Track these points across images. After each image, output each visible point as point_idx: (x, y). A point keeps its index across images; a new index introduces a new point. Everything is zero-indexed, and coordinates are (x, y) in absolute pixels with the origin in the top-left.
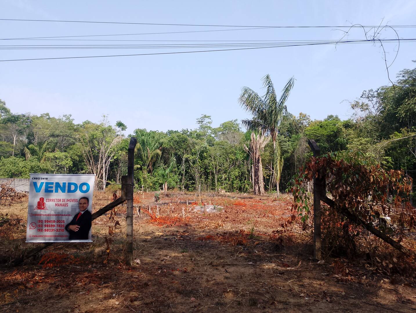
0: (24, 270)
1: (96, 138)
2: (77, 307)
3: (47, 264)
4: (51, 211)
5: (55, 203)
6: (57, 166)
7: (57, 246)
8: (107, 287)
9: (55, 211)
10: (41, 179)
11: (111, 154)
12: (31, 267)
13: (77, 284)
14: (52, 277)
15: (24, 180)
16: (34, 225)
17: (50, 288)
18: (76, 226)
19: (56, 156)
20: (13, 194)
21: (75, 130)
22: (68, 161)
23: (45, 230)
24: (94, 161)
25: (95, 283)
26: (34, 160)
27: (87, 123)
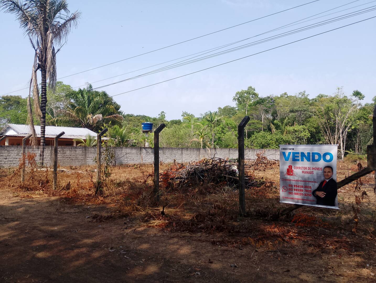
0: (280, 225)
1: (331, 110)
2: (330, 268)
3: (299, 224)
4: (299, 177)
5: (302, 170)
6: (297, 137)
7: (305, 209)
8: (359, 255)
9: (302, 177)
10: (288, 149)
11: (347, 124)
12: (286, 224)
13: (328, 246)
14: (304, 235)
15: (272, 150)
16: (285, 188)
17: (304, 245)
18: (323, 192)
19: (296, 129)
20: (266, 162)
21: (311, 105)
22: (306, 133)
23: (295, 194)
24: (331, 132)
25: (346, 249)
26: (278, 134)
27: (321, 96)
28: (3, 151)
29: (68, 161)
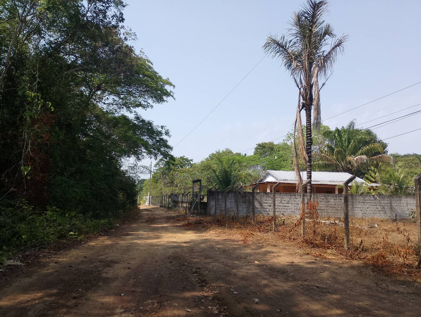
28: (267, 198)
29: (333, 211)
